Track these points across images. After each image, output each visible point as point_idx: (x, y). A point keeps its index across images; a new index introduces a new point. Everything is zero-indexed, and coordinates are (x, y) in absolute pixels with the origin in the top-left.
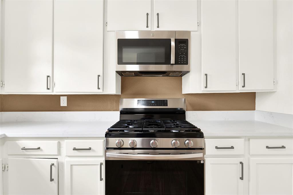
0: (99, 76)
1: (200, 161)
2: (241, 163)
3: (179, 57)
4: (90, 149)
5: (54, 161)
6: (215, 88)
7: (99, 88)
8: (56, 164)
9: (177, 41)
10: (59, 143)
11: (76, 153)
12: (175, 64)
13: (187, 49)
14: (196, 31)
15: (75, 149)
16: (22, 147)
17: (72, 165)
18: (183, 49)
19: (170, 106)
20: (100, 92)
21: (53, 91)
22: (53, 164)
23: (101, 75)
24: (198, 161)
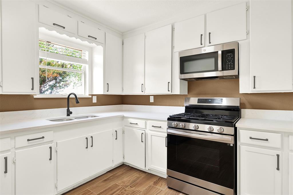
0: (169, 83)
1: (230, 144)
3: (227, 64)
4: (160, 127)
5: (143, 132)
7: (169, 91)
8: (144, 133)
9: (223, 52)
10: (146, 122)
11: (153, 129)
12: (222, 70)
14: (246, 40)
15: (153, 126)
16: (130, 122)
17: (152, 135)
18: (230, 57)
20: (170, 93)
22: (143, 133)
23: (170, 82)
24: (228, 144)
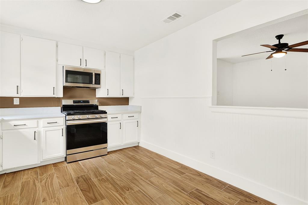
1: (106, 122)
2: (120, 123)
3: (96, 81)
4: (56, 122)
5: (36, 130)
6: (112, 95)
7: (54, 94)
8: (37, 131)
9: (96, 74)
10: (38, 121)
11: (49, 125)
12: (95, 84)
13: (100, 78)
14: (104, 70)
15: (48, 123)
16: (14, 125)
17: (46, 131)
19: (91, 103)
20: (54, 96)
21: (20, 95)
22: (35, 132)
23: (55, 87)
